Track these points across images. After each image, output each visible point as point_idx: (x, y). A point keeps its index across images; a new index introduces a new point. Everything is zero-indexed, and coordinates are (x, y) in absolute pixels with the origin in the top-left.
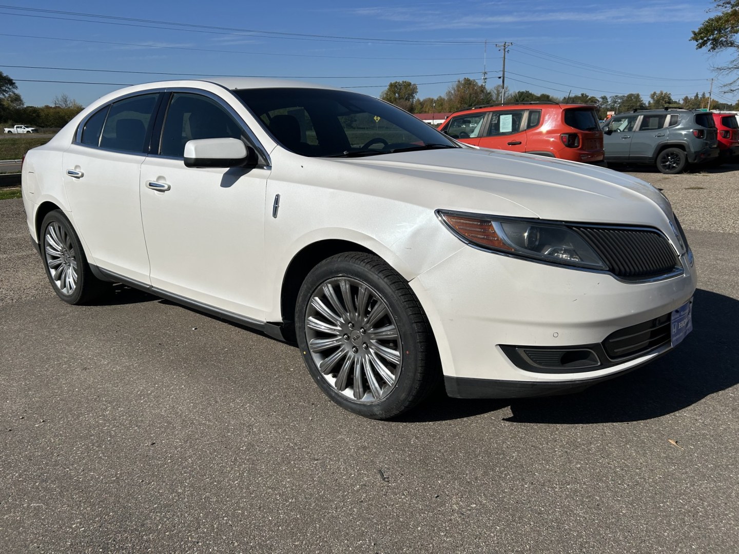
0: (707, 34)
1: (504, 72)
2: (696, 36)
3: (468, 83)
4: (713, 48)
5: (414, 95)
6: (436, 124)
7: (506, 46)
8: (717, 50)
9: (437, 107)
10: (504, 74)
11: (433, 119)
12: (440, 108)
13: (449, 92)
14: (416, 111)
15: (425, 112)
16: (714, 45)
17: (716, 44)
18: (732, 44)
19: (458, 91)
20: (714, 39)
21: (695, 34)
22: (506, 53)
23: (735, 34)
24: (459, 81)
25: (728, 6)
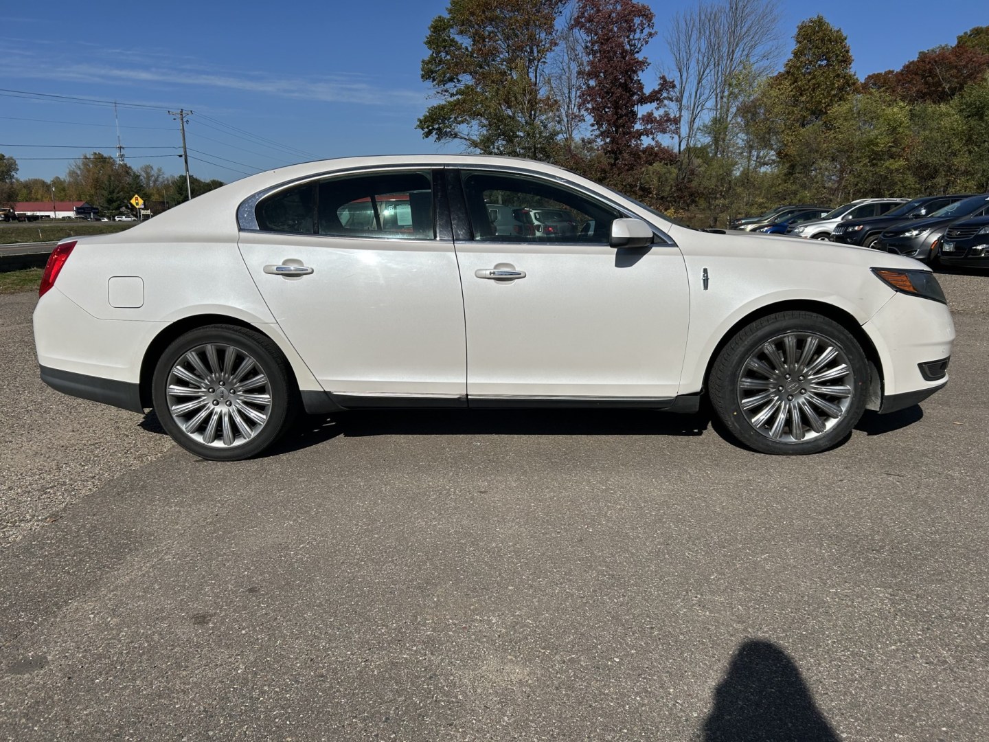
0: (433, 123)
1: (185, 148)
2: (422, 124)
3: (101, 160)
4: (439, 139)
5: (13, 173)
6: (61, 217)
7: (184, 115)
8: (443, 141)
9: (57, 193)
10: (185, 152)
11: (55, 210)
12: (63, 194)
13: (74, 172)
14: (19, 198)
15: (37, 200)
16: (439, 135)
17: (441, 134)
18: (456, 136)
19: (88, 171)
20: (439, 129)
21: (421, 122)
22: (185, 123)
23: (458, 125)
24: (86, 158)
25: (447, 94)
